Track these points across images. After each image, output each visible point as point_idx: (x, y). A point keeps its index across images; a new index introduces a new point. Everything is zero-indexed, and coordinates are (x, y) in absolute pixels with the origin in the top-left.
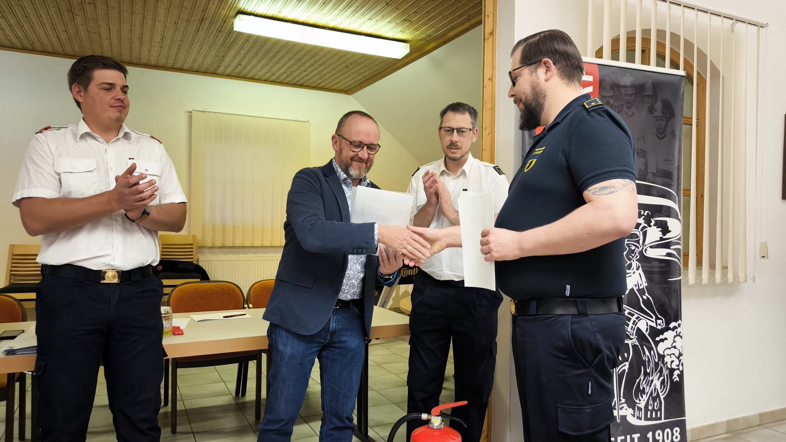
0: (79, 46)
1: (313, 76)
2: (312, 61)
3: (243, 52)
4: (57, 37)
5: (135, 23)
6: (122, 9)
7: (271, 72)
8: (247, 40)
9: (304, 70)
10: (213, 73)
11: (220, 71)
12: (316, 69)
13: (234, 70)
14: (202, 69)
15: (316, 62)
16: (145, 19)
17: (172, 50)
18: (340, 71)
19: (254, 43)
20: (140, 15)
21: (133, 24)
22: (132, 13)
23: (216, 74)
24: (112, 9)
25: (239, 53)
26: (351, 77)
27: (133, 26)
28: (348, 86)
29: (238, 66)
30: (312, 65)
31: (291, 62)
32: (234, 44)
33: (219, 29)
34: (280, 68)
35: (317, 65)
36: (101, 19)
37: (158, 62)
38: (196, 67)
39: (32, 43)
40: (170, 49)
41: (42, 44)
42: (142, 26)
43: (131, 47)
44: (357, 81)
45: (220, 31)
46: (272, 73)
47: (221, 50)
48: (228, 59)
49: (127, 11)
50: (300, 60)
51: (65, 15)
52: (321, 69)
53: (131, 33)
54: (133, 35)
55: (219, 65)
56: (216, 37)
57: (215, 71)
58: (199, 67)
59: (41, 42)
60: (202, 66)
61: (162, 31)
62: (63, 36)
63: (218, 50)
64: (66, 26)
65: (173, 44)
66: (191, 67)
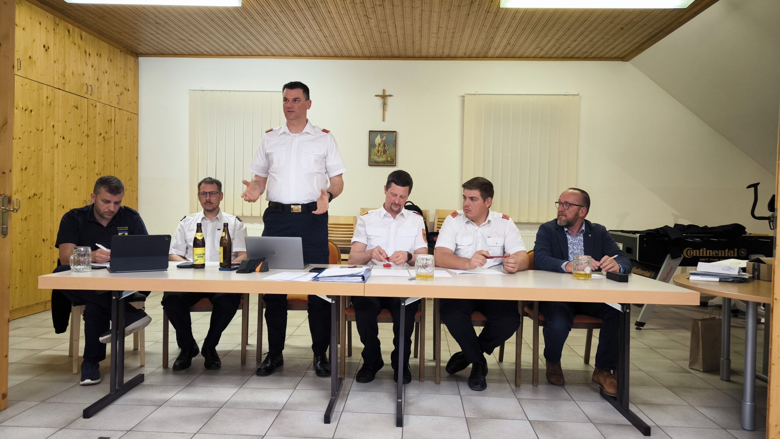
0: (374, 47)
1: (585, 46)
2: (581, 29)
3: (511, 30)
4: (358, 41)
6: (404, 6)
7: (539, 47)
8: (514, 16)
9: (574, 40)
10: (484, 57)
11: (490, 54)
12: (587, 36)
13: (503, 51)
14: (474, 55)
15: (586, 29)
16: (423, 12)
17: (446, 39)
18: (613, 35)
19: (521, 18)
20: (418, 8)
21: (414, 19)
22: (413, 7)
23: (487, 58)
24: (396, 7)
25: (507, 31)
26: (627, 41)
27: (414, 20)
28: (625, 51)
29: (507, 46)
30: (582, 33)
31: (560, 33)
32: (502, 23)
33: (487, 10)
34: (549, 42)
35: (588, 33)
36: (389, 19)
37: (436, 53)
38: (468, 53)
39: (341, 50)
40: (445, 38)
41: (348, 50)
42: (421, 20)
43: (413, 42)
44: (636, 43)
45: (488, 12)
46: (540, 49)
47: (490, 32)
48: (497, 40)
49: (408, 7)
50: (569, 28)
51: (362, 19)
52: (591, 36)
53: (413, 27)
54: (414, 30)
55: (489, 47)
56: (484, 18)
57: (486, 54)
58: (472, 53)
59: (347, 48)
60: (474, 51)
61: (437, 21)
62: (362, 40)
63: (488, 32)
64: (364, 30)
65: (448, 32)
66: (464, 54)
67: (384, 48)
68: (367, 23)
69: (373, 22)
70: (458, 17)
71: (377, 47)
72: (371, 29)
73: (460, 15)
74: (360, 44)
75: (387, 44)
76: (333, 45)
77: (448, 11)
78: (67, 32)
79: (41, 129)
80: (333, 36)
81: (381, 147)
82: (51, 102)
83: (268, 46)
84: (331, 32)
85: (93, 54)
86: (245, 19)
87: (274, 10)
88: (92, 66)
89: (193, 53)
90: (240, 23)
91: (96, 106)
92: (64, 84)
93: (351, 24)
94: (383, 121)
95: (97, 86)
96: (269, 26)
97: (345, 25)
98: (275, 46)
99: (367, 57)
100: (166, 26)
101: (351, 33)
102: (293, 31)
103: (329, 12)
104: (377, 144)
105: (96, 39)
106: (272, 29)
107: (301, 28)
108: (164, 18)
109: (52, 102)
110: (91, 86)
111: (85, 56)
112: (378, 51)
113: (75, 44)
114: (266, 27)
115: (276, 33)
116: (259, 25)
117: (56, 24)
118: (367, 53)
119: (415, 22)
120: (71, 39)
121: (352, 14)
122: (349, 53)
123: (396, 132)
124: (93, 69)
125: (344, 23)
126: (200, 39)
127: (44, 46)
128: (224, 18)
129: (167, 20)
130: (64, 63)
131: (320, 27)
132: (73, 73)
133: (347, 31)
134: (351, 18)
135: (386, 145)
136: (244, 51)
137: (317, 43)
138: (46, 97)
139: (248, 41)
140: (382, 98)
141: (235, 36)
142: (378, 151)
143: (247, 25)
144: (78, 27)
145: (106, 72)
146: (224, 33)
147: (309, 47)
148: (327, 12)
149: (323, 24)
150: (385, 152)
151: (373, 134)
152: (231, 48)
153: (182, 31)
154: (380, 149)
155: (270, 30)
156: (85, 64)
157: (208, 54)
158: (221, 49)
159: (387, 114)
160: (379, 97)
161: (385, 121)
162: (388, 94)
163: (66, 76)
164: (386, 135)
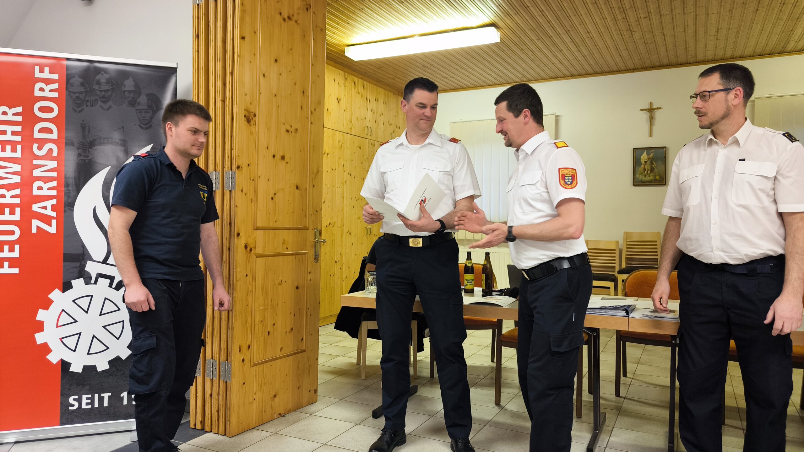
0: (639, 59)
4: (620, 55)
5: (687, 23)
6: (674, 14)
10: (781, 52)
11: (789, 47)
14: (767, 51)
16: (697, 16)
17: (729, 39)
20: (692, 13)
21: (686, 24)
22: (684, 14)
23: (785, 53)
24: (665, 16)
27: (686, 27)
36: (655, 28)
37: (715, 55)
38: (758, 51)
40: (727, 39)
41: (609, 65)
42: (695, 24)
43: (686, 48)
47: (787, 24)
49: (679, 14)
51: (625, 34)
53: (685, 34)
54: (687, 36)
55: (787, 41)
56: (779, 12)
57: (783, 49)
58: (764, 49)
59: (608, 63)
60: (766, 47)
61: (716, 23)
62: (625, 54)
63: (785, 25)
64: (626, 44)
65: (730, 32)
66: (753, 52)
67: (651, 58)
68: (630, 37)
69: (637, 35)
70: (744, 14)
71: (642, 58)
72: (635, 42)
73: (746, 12)
74: (623, 58)
75: (654, 55)
76: (592, 63)
77: (730, 11)
78: (353, 84)
79: (335, 168)
80: (592, 54)
81: (647, 165)
82: (341, 145)
83: (525, 73)
84: (590, 51)
85: (373, 100)
86: (503, 51)
87: (531, 39)
88: (372, 111)
89: (454, 88)
90: (498, 55)
91: (374, 145)
92: (351, 128)
93: (612, 41)
94: (650, 136)
95: (375, 128)
96: (526, 54)
97: (606, 43)
98: (531, 72)
99: (630, 70)
100: (432, 67)
101: (612, 49)
102: (550, 55)
103: (588, 32)
104: (643, 162)
105: (375, 86)
106: (528, 57)
107: (558, 52)
108: (430, 61)
110: (371, 128)
111: (366, 103)
112: (643, 62)
113: (359, 94)
114: (523, 56)
115: (532, 60)
116: (517, 54)
117: (345, 78)
118: (631, 66)
119: (688, 27)
120: (356, 91)
121: (613, 30)
122: (609, 68)
123: (666, 147)
124: (372, 113)
125: (605, 41)
126: (461, 75)
127: (337, 99)
128: (483, 53)
129: (433, 63)
130: (351, 111)
131: (578, 47)
132: (357, 118)
133: (608, 48)
134: (612, 34)
135: (654, 163)
136: (501, 80)
137: (575, 63)
138: (338, 142)
139: (505, 71)
140: (649, 112)
141: (492, 68)
142: (645, 170)
143: (505, 57)
144: (362, 79)
145: (382, 114)
146: (482, 66)
147: (566, 68)
148: (586, 33)
149: (582, 44)
150: (652, 170)
151: (637, 151)
152: (488, 80)
153: (444, 70)
154: (646, 167)
155: (526, 58)
156: (366, 109)
157: (467, 87)
158: (479, 81)
159: (655, 128)
160: (645, 111)
161: (652, 137)
162: (656, 107)
163: (352, 122)
164: (653, 152)
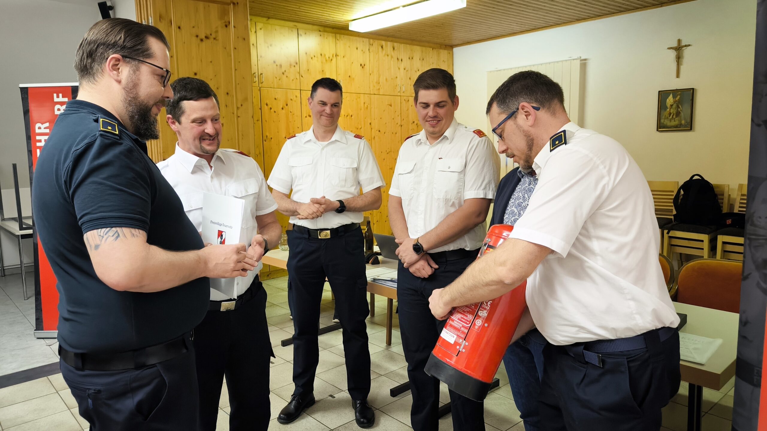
78: (380, 48)
79: (360, 127)
81: (673, 109)
83: (543, 19)
85: (406, 59)
91: (408, 101)
92: (379, 89)
104: (669, 106)
105: (408, 46)
109: (368, 105)
110: (403, 85)
111: (398, 63)
113: (388, 56)
117: (370, 45)
120: (385, 52)
122: (631, 6)
123: (693, 89)
124: (405, 71)
127: (361, 65)
130: (379, 73)
132: (386, 79)
135: (680, 106)
138: (363, 103)
140: (676, 50)
141: (504, 20)
142: (670, 114)
144: (393, 42)
145: (418, 70)
146: (493, 20)
150: (678, 114)
151: (663, 95)
154: (672, 111)
155: (526, 10)
156: (397, 69)
157: (503, 35)
159: (682, 68)
160: (671, 50)
161: (679, 78)
162: (685, 45)
163: (380, 83)
164: (680, 95)
